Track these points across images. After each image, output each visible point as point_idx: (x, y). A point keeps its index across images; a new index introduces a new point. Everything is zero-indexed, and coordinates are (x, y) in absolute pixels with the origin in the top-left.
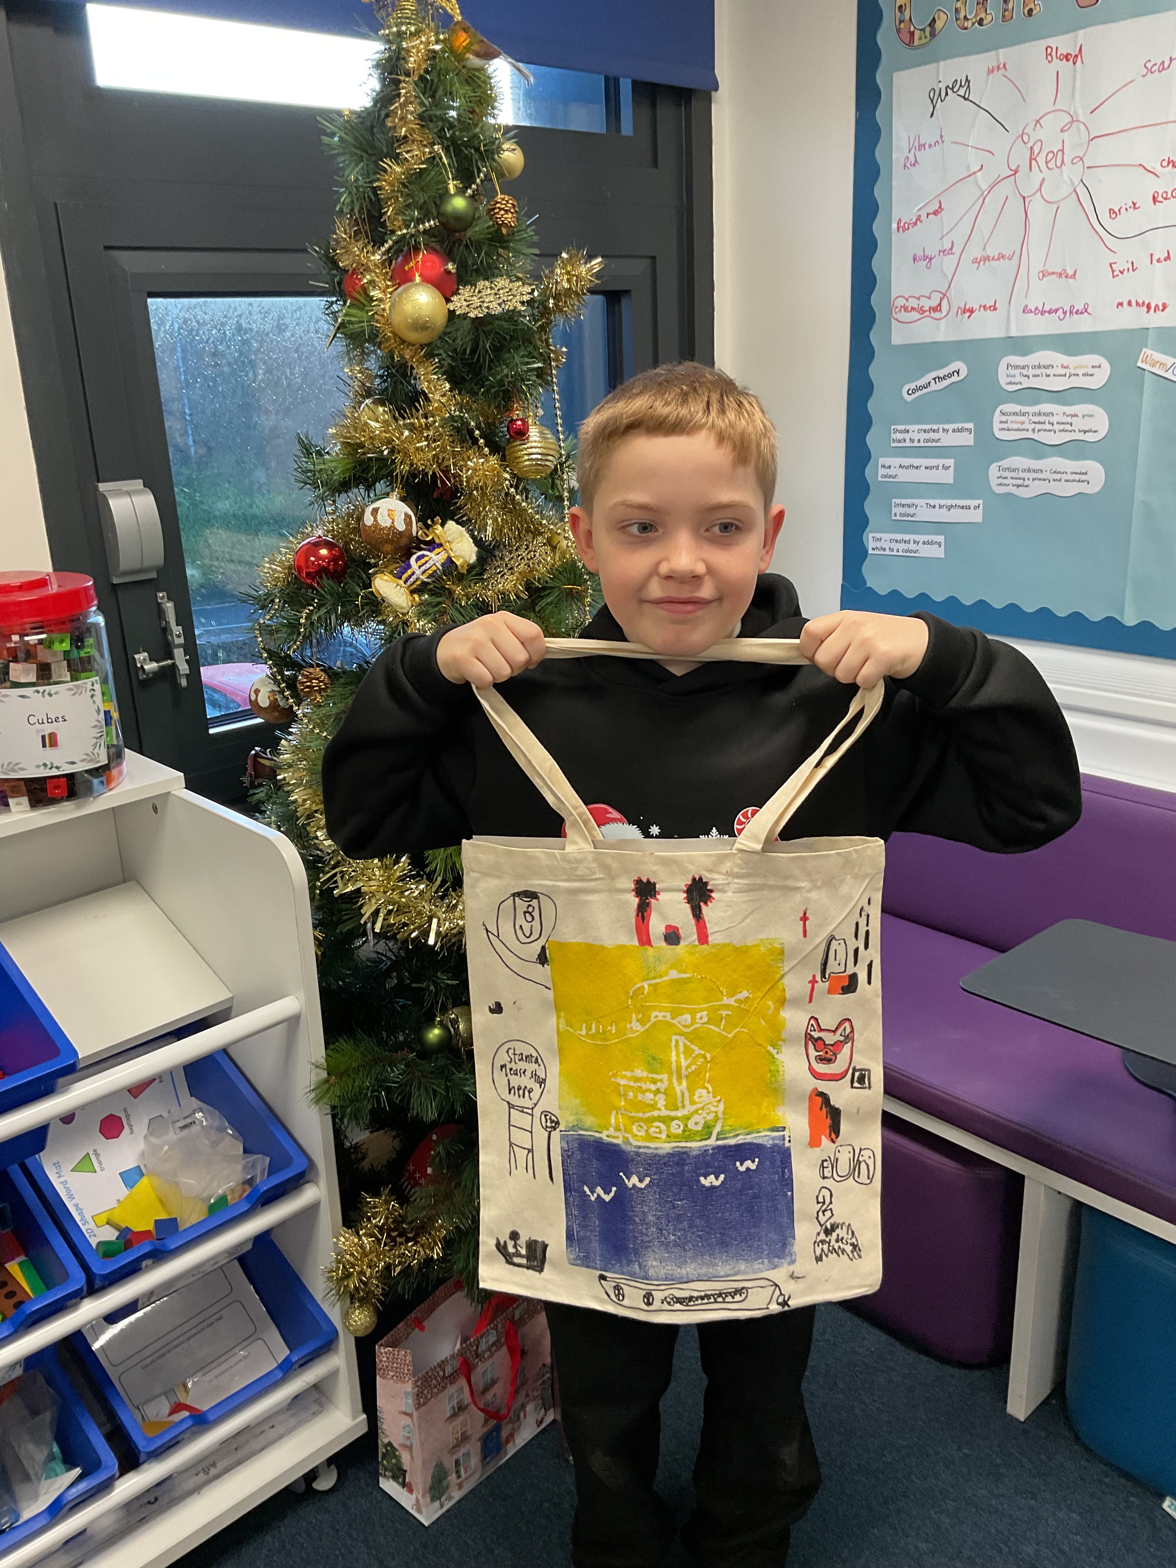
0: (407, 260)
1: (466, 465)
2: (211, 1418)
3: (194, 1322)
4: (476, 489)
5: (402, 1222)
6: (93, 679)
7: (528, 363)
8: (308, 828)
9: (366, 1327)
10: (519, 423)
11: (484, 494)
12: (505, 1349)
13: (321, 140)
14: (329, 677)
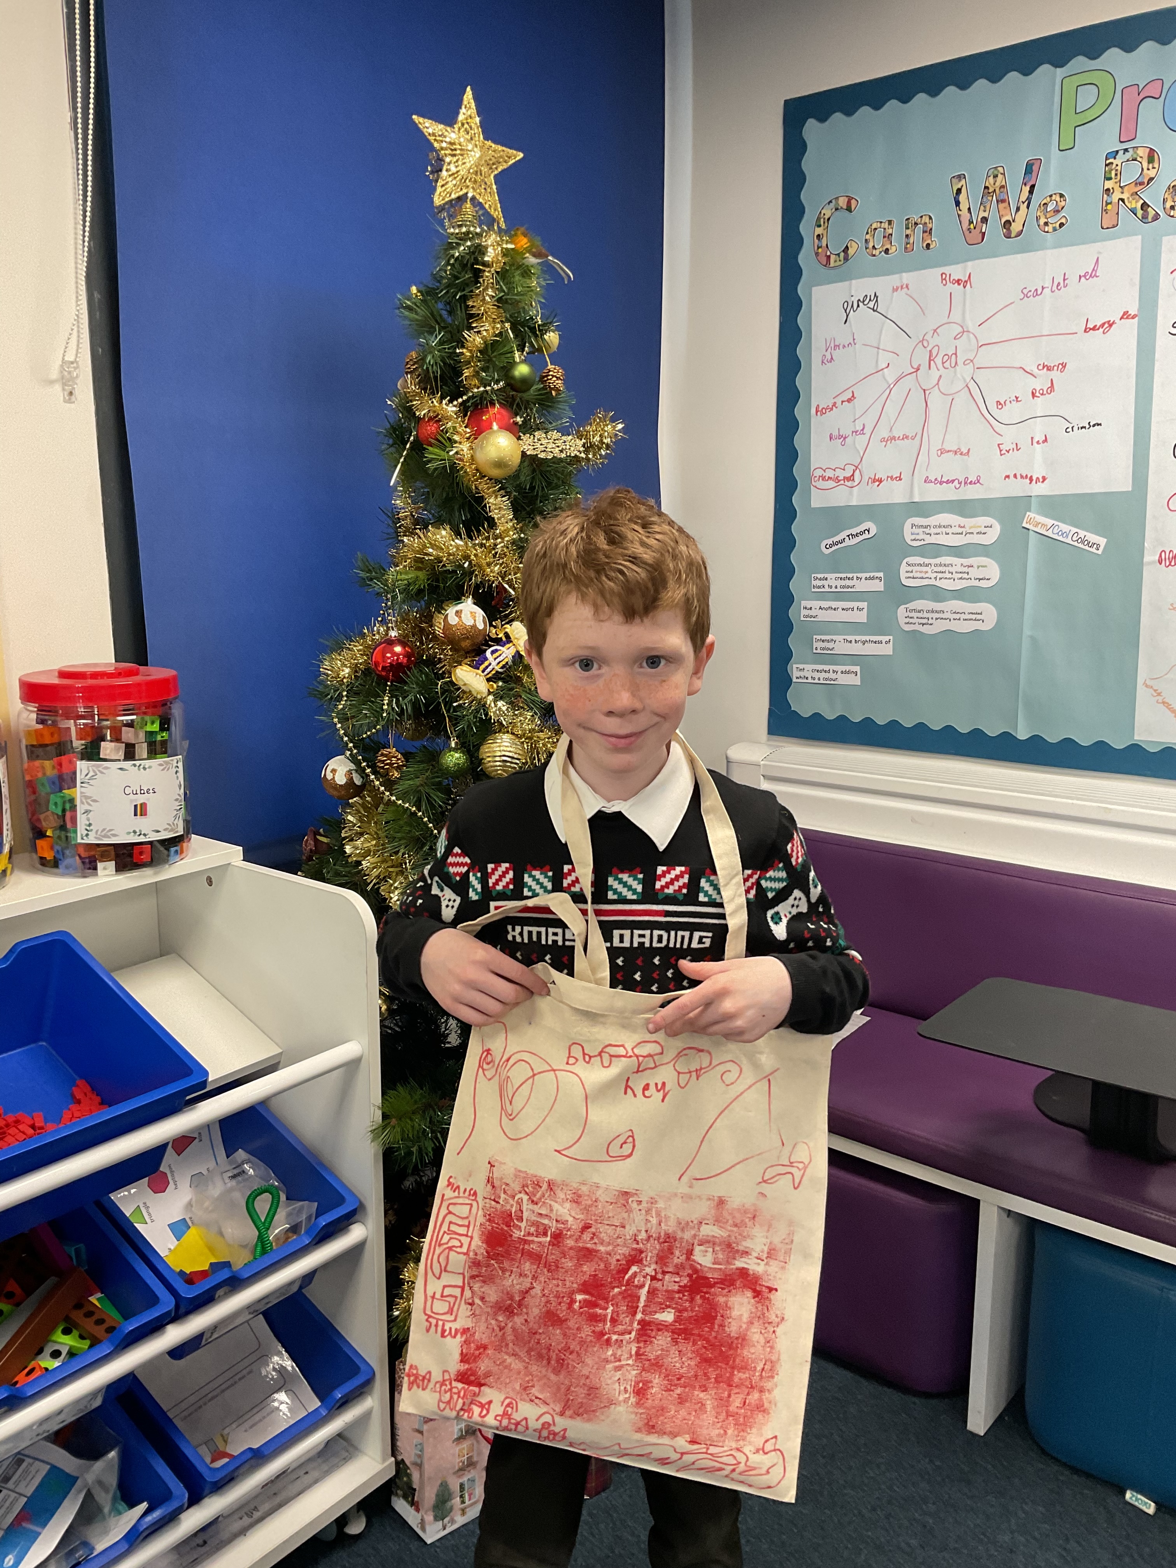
0: (483, 412)
6: (178, 757)
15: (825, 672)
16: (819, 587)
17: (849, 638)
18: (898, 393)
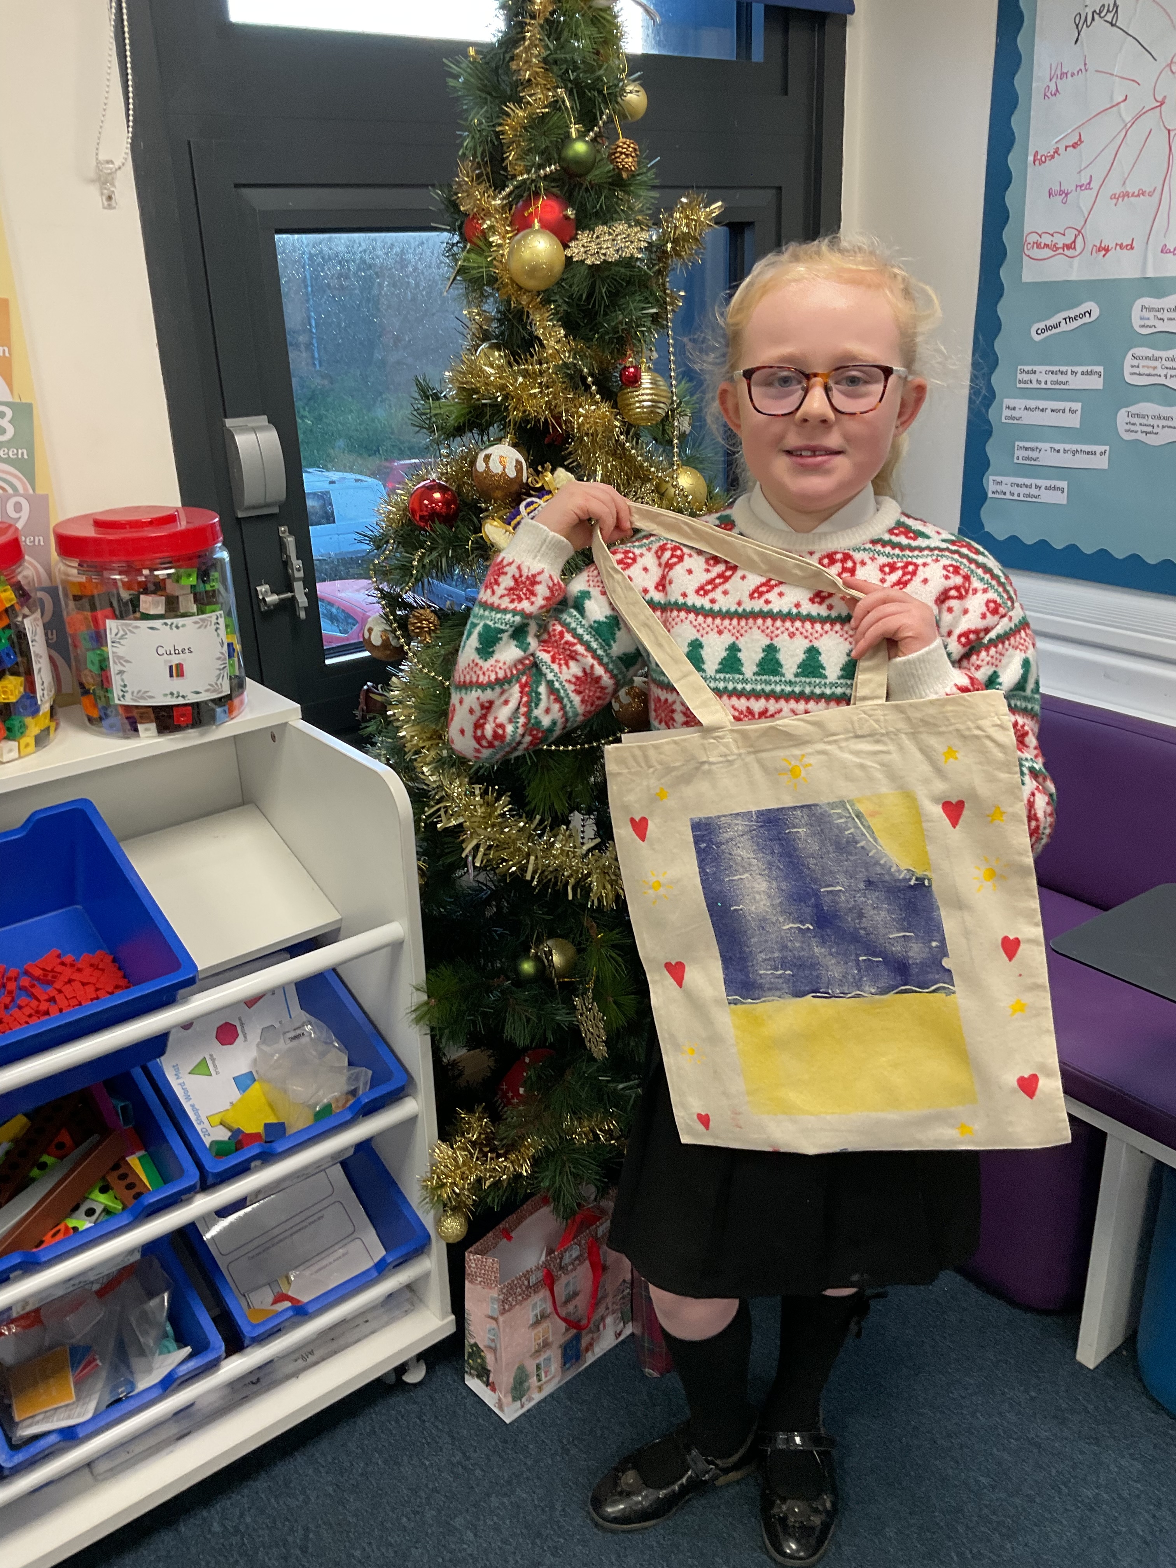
0: (527, 205)
1: (577, 412)
2: (310, 1311)
3: (298, 1219)
4: (587, 434)
5: (494, 1139)
6: (218, 613)
7: (644, 309)
8: (415, 764)
9: (457, 1235)
10: (632, 370)
11: (593, 442)
12: (587, 1263)
13: (446, 83)
14: (439, 618)
15: (1027, 486)
16: (1026, 382)
17: (1057, 446)
18: (1136, 135)
